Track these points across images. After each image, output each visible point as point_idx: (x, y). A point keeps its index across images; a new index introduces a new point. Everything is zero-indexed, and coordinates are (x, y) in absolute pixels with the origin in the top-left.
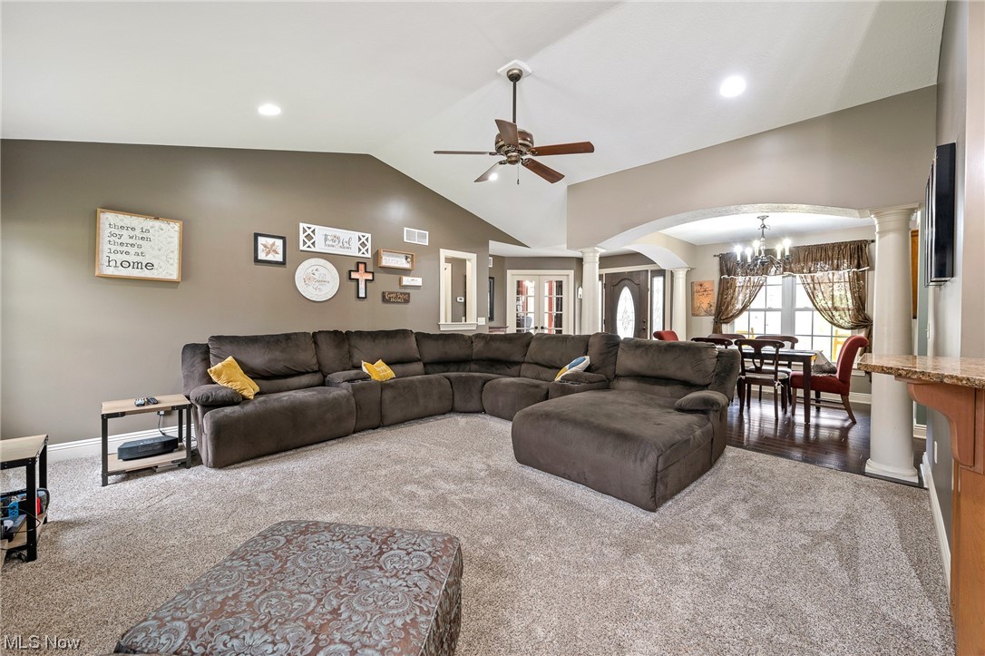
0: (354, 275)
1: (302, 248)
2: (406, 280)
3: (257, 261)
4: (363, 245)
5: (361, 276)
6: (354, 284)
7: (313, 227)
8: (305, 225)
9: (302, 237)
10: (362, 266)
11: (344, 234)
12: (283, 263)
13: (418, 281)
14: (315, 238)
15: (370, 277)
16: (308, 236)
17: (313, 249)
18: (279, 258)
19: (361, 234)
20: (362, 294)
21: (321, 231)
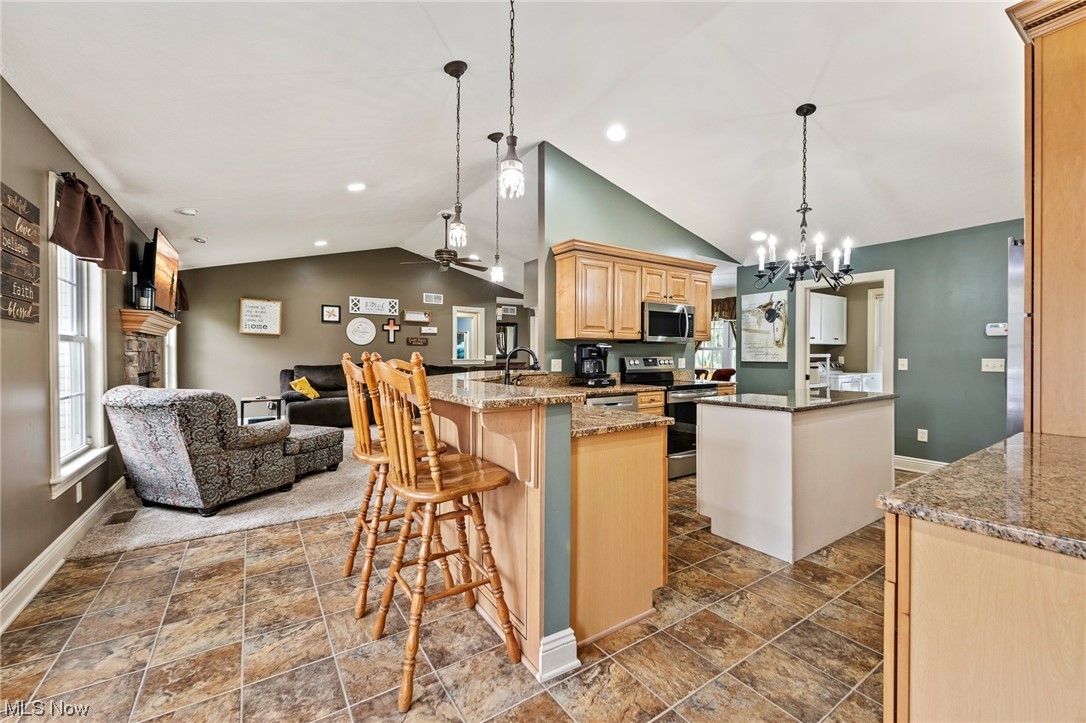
0: (386, 328)
1: (351, 312)
2: (425, 330)
3: (323, 321)
4: (393, 307)
5: (391, 328)
6: (386, 333)
7: (358, 298)
8: (353, 298)
9: (351, 305)
10: (391, 322)
11: (379, 301)
12: (339, 322)
13: (434, 330)
14: (359, 305)
15: (397, 328)
16: (355, 305)
17: (358, 312)
18: (337, 319)
19: (391, 300)
20: (392, 340)
21: (363, 300)
